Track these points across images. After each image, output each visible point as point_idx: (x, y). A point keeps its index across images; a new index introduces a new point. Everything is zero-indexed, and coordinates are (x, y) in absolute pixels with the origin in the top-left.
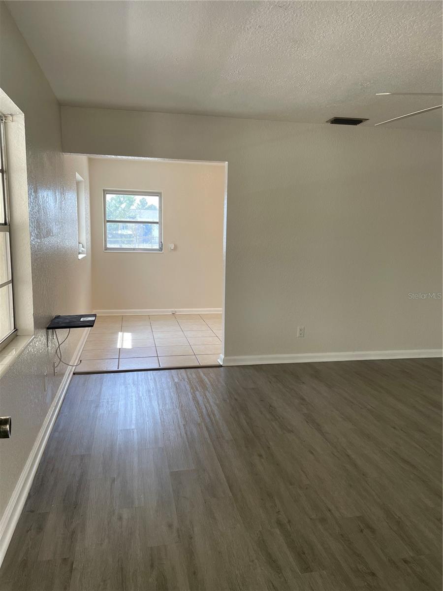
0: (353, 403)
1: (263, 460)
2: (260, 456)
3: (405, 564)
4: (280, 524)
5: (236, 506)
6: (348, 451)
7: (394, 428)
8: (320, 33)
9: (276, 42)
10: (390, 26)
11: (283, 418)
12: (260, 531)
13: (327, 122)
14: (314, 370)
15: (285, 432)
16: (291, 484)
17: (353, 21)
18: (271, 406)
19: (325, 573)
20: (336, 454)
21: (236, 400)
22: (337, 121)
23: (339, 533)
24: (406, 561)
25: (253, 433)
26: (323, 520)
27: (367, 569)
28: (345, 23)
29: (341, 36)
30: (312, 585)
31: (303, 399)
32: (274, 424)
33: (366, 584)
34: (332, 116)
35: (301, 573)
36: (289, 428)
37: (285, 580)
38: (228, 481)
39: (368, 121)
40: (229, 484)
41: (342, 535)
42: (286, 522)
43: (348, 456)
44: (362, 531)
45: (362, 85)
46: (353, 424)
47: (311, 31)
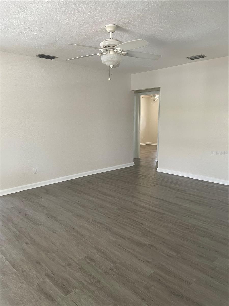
0: (69, 202)
1: (29, 245)
2: (27, 243)
3: (111, 271)
4: (47, 275)
5: (20, 275)
6: (73, 226)
7: (91, 209)
8: (35, 6)
9: (9, 6)
10: (72, 9)
11: (35, 219)
12: (38, 284)
13: (36, 56)
14: (46, 190)
15: (38, 226)
16: (48, 253)
17: (54, 3)
18: (26, 214)
19: (77, 290)
20: (67, 230)
21: (3, 216)
22: (41, 56)
23: (78, 268)
24: (111, 269)
25: (19, 231)
26: (69, 265)
27: (96, 280)
28: (49, 3)
29: (47, 10)
30: (72, 300)
31: (44, 206)
32: (30, 224)
33: (97, 287)
34: (39, 53)
35: (65, 296)
36: (40, 223)
37: (58, 303)
38: (11, 263)
39: (58, 58)
40: (12, 265)
41: (80, 268)
42: (50, 273)
43: (74, 229)
44: (89, 263)
45: (56, 38)
46: (72, 213)
47: (30, 3)
